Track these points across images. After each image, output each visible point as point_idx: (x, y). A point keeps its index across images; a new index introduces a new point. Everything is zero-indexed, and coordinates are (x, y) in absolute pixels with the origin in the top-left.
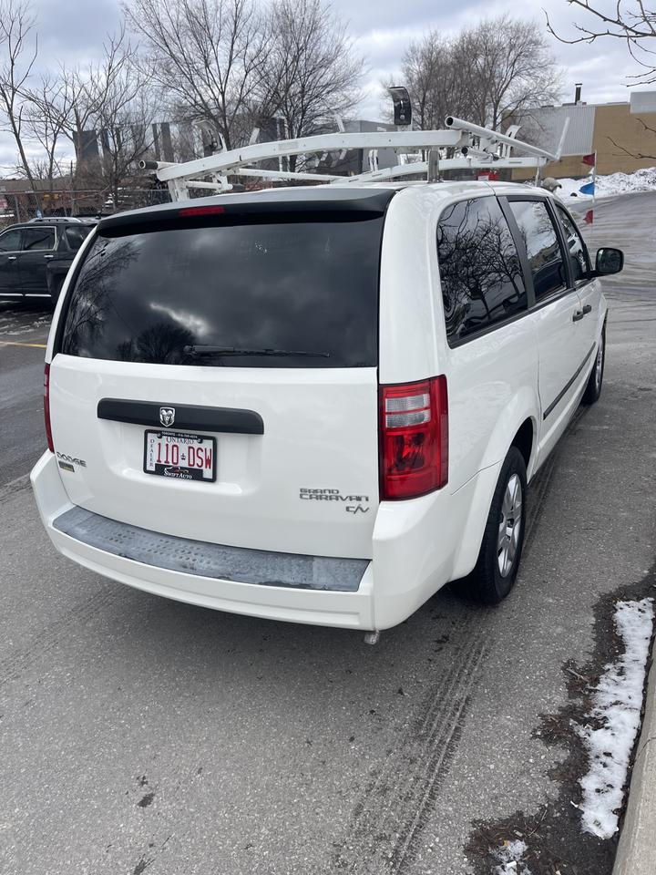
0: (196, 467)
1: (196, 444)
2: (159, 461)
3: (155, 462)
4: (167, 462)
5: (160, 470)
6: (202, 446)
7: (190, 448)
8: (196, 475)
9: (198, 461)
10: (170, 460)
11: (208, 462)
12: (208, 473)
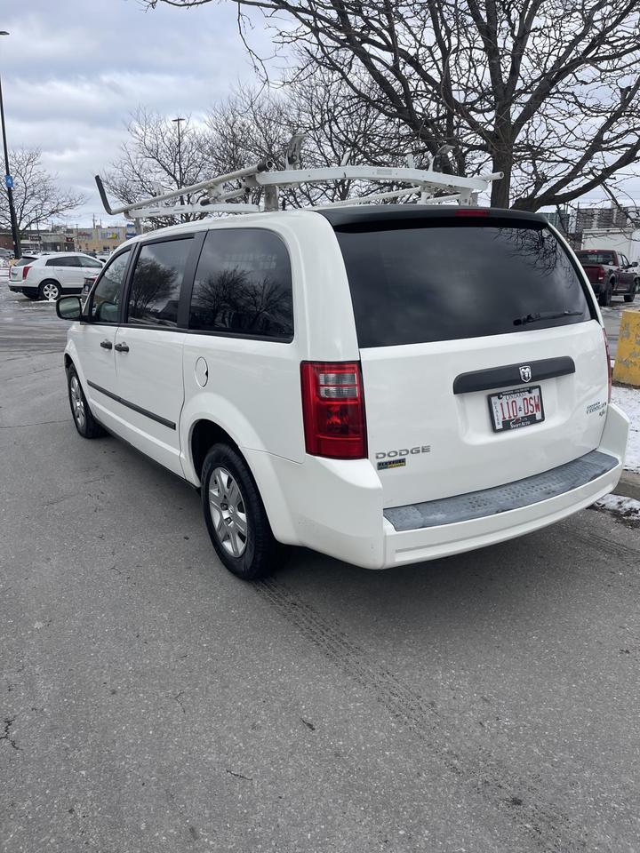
0: (530, 414)
1: (527, 395)
2: (504, 418)
3: (501, 420)
4: (510, 417)
5: (507, 426)
6: (532, 395)
7: (525, 399)
8: (532, 420)
9: (531, 408)
10: (512, 415)
11: (537, 406)
12: (538, 416)
